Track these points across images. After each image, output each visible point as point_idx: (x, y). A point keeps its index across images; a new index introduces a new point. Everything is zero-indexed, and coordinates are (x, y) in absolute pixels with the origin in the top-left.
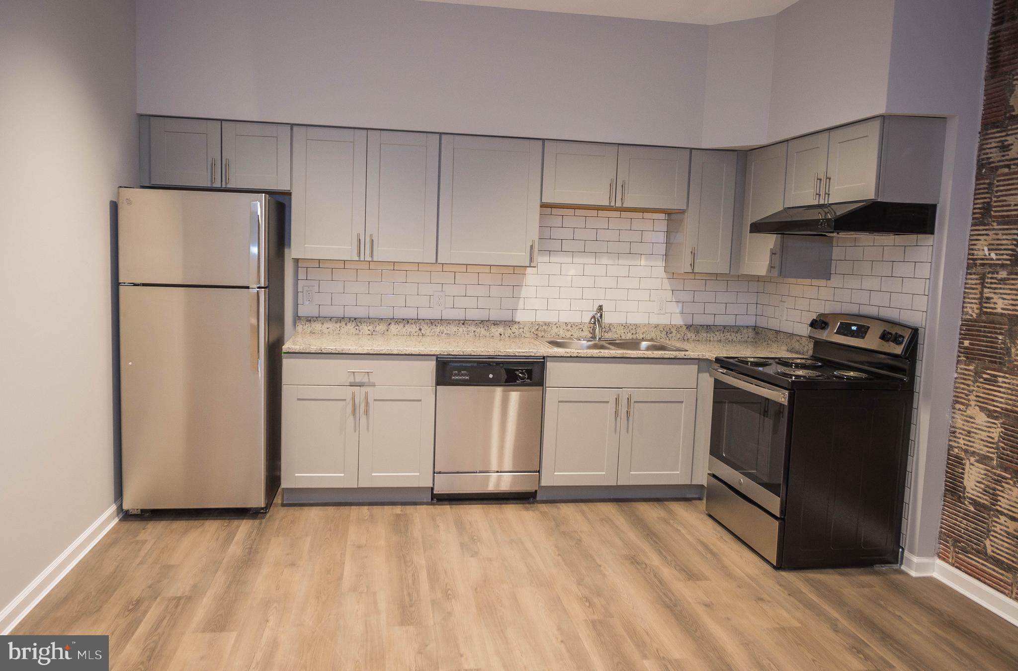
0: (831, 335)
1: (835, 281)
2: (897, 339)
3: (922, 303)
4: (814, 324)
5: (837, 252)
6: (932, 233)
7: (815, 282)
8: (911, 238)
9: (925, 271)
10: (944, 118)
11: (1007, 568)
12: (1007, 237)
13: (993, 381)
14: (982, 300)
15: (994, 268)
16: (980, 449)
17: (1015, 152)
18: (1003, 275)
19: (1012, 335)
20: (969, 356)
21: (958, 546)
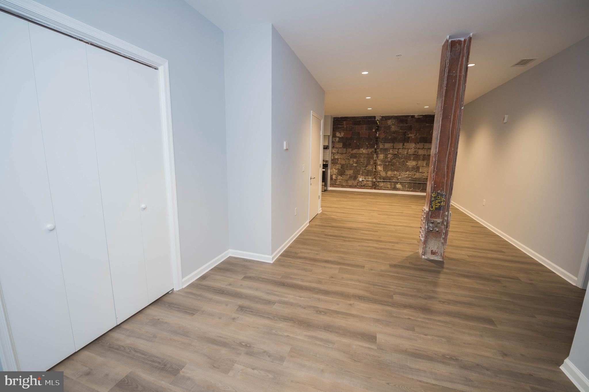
3: (328, 157)
6: (329, 149)
9: (328, 154)
10: (330, 136)
11: (339, 185)
12: (337, 150)
13: (336, 166)
14: (334, 157)
15: (335, 153)
16: (335, 173)
17: (337, 140)
18: (336, 154)
19: (338, 160)
20: (332, 163)
21: (332, 185)
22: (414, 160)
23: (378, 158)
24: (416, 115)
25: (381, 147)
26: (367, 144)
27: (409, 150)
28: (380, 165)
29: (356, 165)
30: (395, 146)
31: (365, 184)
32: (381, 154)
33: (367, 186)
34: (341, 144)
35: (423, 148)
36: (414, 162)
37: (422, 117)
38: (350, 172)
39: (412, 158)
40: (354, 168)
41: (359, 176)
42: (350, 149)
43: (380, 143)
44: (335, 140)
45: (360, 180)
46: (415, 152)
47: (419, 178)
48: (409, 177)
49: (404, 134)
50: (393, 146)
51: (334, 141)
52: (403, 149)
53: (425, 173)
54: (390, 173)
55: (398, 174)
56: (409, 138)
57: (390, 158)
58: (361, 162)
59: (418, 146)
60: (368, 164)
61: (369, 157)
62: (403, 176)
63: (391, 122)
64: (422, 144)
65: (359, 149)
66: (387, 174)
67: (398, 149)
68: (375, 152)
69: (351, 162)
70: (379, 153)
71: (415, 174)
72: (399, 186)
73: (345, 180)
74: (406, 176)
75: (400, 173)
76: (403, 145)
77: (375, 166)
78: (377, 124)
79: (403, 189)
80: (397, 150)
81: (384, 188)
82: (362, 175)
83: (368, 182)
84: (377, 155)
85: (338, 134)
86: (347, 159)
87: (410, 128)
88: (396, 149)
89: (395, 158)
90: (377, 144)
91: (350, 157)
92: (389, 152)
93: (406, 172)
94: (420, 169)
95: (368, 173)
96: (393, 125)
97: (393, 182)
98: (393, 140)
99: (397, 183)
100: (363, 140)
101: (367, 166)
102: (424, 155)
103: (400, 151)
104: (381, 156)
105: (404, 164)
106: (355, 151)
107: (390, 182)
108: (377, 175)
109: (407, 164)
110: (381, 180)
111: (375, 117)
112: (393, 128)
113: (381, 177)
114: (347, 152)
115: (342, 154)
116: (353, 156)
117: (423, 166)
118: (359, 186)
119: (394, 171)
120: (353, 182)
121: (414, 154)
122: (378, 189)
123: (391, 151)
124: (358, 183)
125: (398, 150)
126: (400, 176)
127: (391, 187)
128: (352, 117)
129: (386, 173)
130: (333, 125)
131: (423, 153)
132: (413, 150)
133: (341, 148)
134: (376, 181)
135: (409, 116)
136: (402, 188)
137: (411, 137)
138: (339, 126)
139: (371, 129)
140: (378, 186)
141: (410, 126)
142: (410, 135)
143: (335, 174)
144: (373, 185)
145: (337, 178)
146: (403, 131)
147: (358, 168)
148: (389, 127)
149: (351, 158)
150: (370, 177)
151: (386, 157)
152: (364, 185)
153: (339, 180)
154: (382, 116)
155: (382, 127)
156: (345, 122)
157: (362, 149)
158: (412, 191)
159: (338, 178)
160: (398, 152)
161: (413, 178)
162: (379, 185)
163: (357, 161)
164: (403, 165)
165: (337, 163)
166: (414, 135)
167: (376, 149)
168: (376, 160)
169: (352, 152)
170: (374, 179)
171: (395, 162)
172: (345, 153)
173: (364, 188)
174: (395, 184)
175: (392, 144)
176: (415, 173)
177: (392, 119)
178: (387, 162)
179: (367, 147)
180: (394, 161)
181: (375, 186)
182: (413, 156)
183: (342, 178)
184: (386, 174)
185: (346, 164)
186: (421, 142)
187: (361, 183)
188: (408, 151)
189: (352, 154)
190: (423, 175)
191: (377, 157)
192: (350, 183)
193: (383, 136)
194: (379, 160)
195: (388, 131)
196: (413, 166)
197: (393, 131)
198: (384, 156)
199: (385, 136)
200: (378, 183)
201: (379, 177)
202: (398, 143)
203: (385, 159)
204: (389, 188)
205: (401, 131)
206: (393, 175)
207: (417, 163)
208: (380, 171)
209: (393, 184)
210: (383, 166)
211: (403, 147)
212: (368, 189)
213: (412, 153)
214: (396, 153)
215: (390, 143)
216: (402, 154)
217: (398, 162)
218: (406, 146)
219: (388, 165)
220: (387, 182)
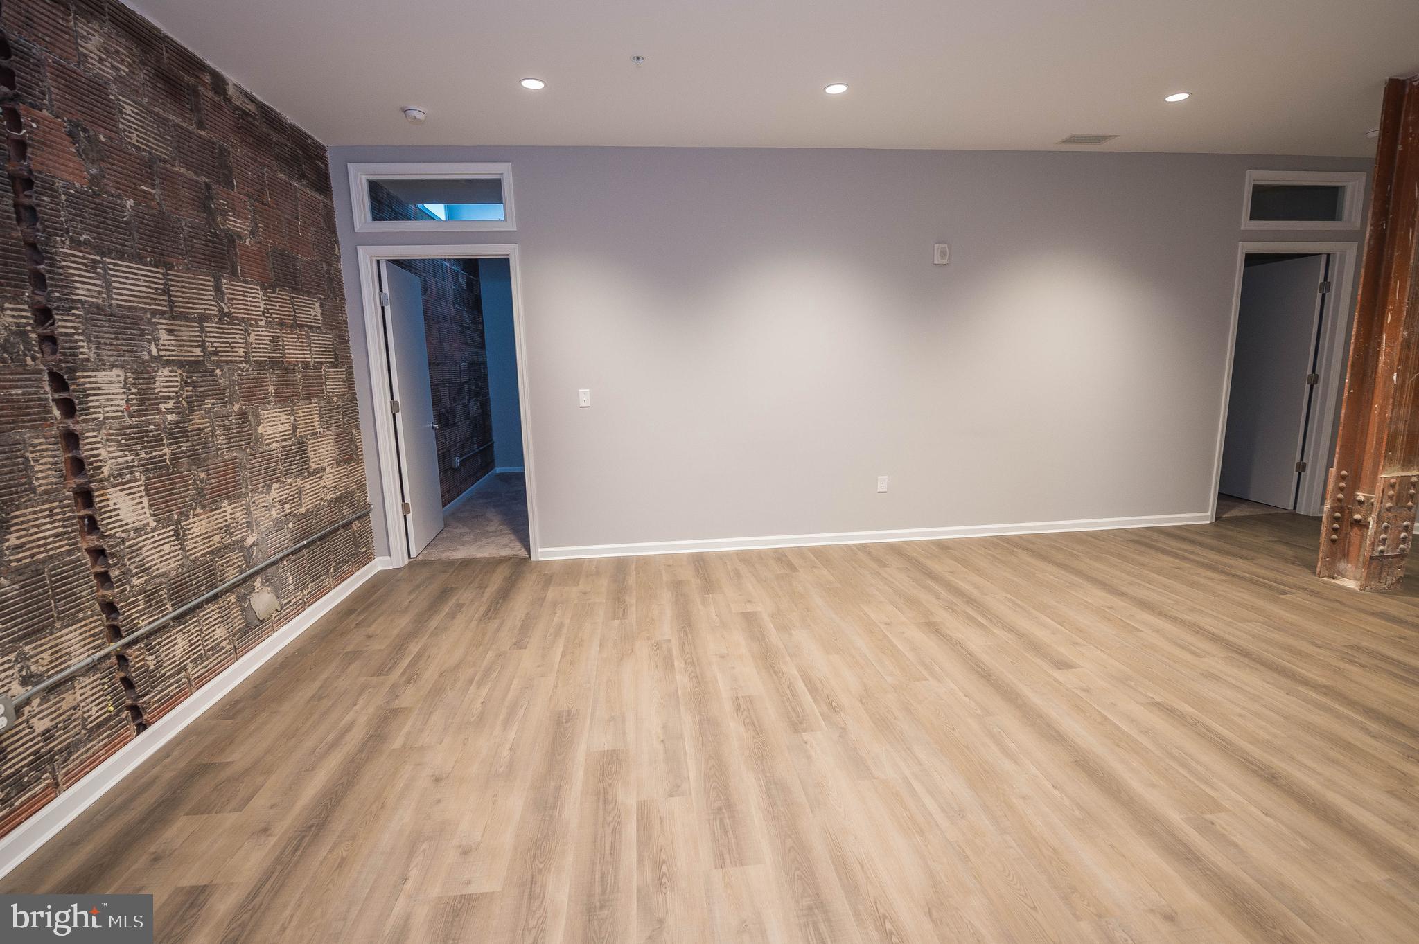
22: (278, 399)
25: (81, 292)
27: (252, 338)
28: (121, 477)
30: (176, 293)
32: (101, 365)
35: (296, 323)
36: (283, 416)
37: (253, 108)
39: (271, 389)
43: (66, 247)
46: (275, 345)
47: (317, 510)
48: (286, 518)
49: (204, 201)
50: (166, 291)
52: (220, 320)
53: (328, 469)
54: (199, 529)
55: (240, 516)
56: (231, 239)
57: (170, 404)
59: (277, 305)
62: (265, 521)
63: (108, 54)
64: (286, 296)
66: (187, 544)
67: (202, 319)
68: (48, 347)
70: (86, 352)
71: (300, 492)
72: (262, 600)
74: (274, 513)
75: (247, 509)
76: (218, 288)
77: (85, 499)
79: (282, 607)
80: (194, 329)
81: (199, 670)
88: (184, 317)
92: (156, 340)
93: (269, 491)
94: (311, 455)
95: (39, 603)
97: (230, 589)
99: (249, 582)
102: (305, 366)
103: (212, 336)
105: (245, 432)
107: (215, 598)
108: (127, 574)
109: (260, 430)
110: (160, 607)
112: (135, 124)
113: (156, 590)
117: (315, 435)
119: (209, 499)
121: (274, 364)
122: (169, 703)
123: (164, 337)
125: (202, 329)
126: (248, 525)
127: (233, 634)
129: (177, 534)
132: (259, 337)
134: (129, 645)
135: (200, 66)
136: (276, 603)
137: (239, 235)
140: (153, 678)
141: (220, 148)
144: (113, 696)
148: (104, 99)
150: (71, 639)
151: (145, 399)
158: (311, 599)
160: (202, 346)
162: (159, 665)
166: (247, 225)
171: (205, 424)
174: (244, 597)
175: (154, 276)
176: (299, 482)
178: (156, 442)
180: (199, 420)
181: (131, 698)
182: (272, 375)
184: (183, 547)
188: (245, 341)
190: (322, 483)
193: (73, 170)
194: (100, 425)
195: (102, 138)
196: (284, 443)
197: (135, 146)
198: (126, 384)
199: (94, 177)
200: (149, 648)
201: (143, 591)
202: (188, 270)
203: (142, 412)
204: (223, 648)
205: (183, 170)
206: (217, 538)
207: (292, 418)
208: (132, 535)
209: (233, 601)
210: (143, 478)
211: (220, 306)
212: (94, 762)
213: (261, 356)
214: (198, 351)
215: (139, 259)
216: (226, 362)
217: (222, 429)
218: (229, 299)
219: (175, 458)
220: (199, 606)
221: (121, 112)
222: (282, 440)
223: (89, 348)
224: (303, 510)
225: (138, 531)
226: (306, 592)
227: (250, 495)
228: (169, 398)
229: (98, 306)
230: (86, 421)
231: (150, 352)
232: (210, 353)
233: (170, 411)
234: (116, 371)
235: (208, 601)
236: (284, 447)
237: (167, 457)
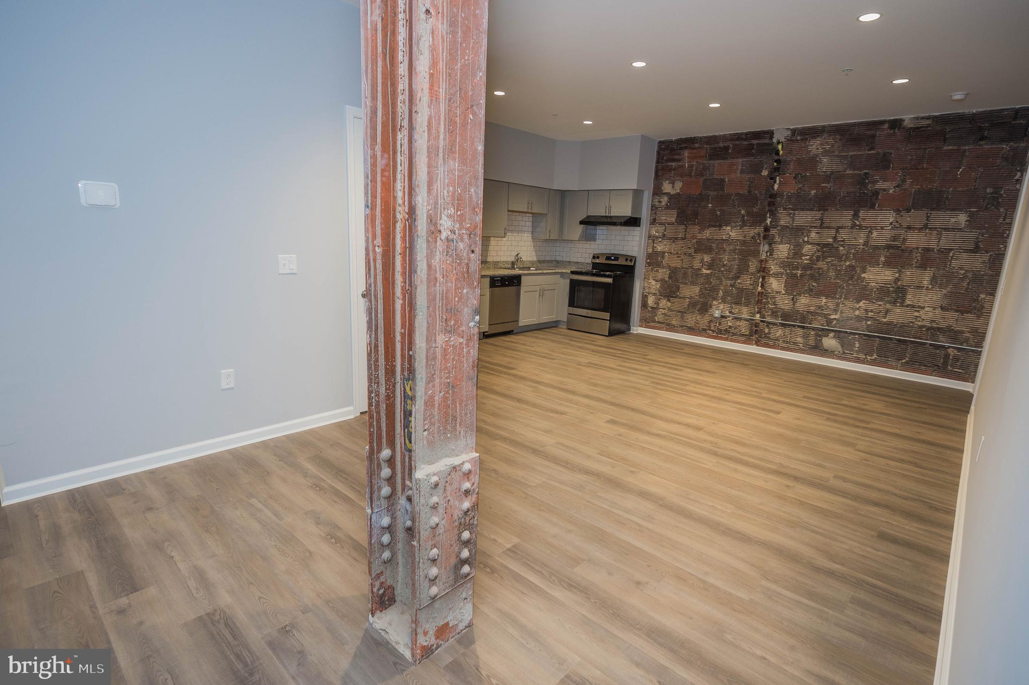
0: (602, 260)
1: (598, 242)
2: (631, 260)
3: (636, 249)
4: (594, 257)
5: (598, 232)
6: (640, 226)
7: (589, 242)
8: (632, 228)
9: (637, 238)
10: (643, 190)
11: (662, 323)
12: (661, 229)
13: (657, 271)
14: (653, 247)
15: (657, 238)
16: (653, 291)
17: (663, 203)
18: (660, 240)
19: (663, 257)
20: (649, 264)
21: (646, 322)
22: (888, 264)
23: (771, 255)
24: (908, 118)
25: (782, 223)
26: (743, 212)
27: (875, 234)
28: (777, 275)
29: (708, 272)
30: (827, 220)
31: (730, 327)
32: (781, 243)
33: (734, 334)
34: (674, 213)
35: (926, 227)
36: (887, 273)
37: (928, 122)
38: (691, 291)
39: (883, 259)
40: (701, 280)
41: (714, 303)
42: (697, 228)
43: (781, 210)
44: (660, 202)
45: (717, 315)
46: (895, 238)
47: (903, 326)
48: (867, 319)
49: (861, 182)
50: (822, 219)
51: (657, 204)
52: (852, 228)
53: (927, 309)
54: (804, 302)
55: (831, 305)
56: (876, 193)
57: (808, 257)
58: (724, 266)
59: (907, 219)
60: (743, 269)
61: (747, 251)
62: (848, 313)
63: (822, 144)
64: (922, 214)
65: (720, 226)
66: (797, 305)
67: (838, 228)
68: (765, 237)
69: (697, 265)
70: (777, 239)
71: (887, 311)
72: (830, 342)
73: (680, 312)
74: (857, 313)
75: (838, 305)
76: (856, 216)
77: (764, 278)
78: (777, 153)
79: (844, 353)
80: (833, 232)
81: (784, 345)
82: (724, 301)
83: (738, 323)
84: (770, 245)
85: (667, 187)
86: (685, 254)
87: (883, 163)
88: (829, 228)
89: (824, 258)
90: (773, 214)
91: (695, 248)
92: (808, 236)
93: (858, 301)
94: (909, 297)
95: (739, 297)
96: (826, 153)
97: (814, 329)
98: (824, 202)
99: (825, 332)
100: (733, 201)
101: (738, 277)
102: (927, 250)
103: (843, 235)
104: (783, 250)
105: (852, 275)
106: (707, 233)
107: (803, 327)
108: (768, 303)
109: (863, 275)
110: (776, 317)
111: (771, 134)
112: (826, 165)
113: (776, 312)
114: (688, 236)
115: (674, 239)
116: (702, 247)
117: (919, 287)
118: (713, 331)
119: (819, 294)
120: (699, 317)
121: (889, 247)
122: (767, 346)
123: (813, 235)
124: (711, 321)
125: (837, 231)
126: (836, 311)
127: (805, 344)
128: (705, 137)
129: (793, 299)
130: (658, 162)
131: (923, 244)
132: (888, 234)
133: (673, 224)
134: (762, 321)
135: (882, 122)
136: (840, 349)
137: (884, 190)
138: (670, 164)
139: (757, 169)
140: (767, 336)
141: (885, 155)
142: (880, 185)
143: (654, 294)
144: (751, 331)
145: (658, 305)
146: (858, 172)
147: (714, 281)
148: (813, 161)
149: (697, 251)
150: (745, 310)
151: (797, 253)
152: (726, 330)
153: (663, 311)
154: (791, 130)
155: (791, 161)
156: (686, 153)
157: (729, 228)
158: (873, 363)
159: (661, 306)
160: (835, 238)
161: (880, 323)
162: (769, 333)
163: (713, 260)
164: (852, 278)
165: (659, 265)
166: (895, 183)
167: (767, 229)
168: (766, 261)
169: (699, 236)
170: (758, 316)
171: (825, 267)
172: (683, 239)
173: (726, 339)
174: (820, 336)
175: (818, 214)
176: (888, 306)
177: (826, 135)
178: (797, 269)
179: (743, 221)
180: (821, 264)
181: (756, 335)
182: (885, 252)
183: (669, 304)
184: (794, 304)
185: (682, 268)
186: (916, 206)
187: (720, 324)
188: (868, 237)
189: (699, 242)
190: (916, 314)
191: (771, 252)
192: (691, 319)
193: (792, 188)
194: (774, 259)
195: (808, 174)
196: (883, 285)
197: (823, 172)
198: (789, 249)
199: (800, 188)
200: (767, 326)
201: (770, 309)
202: (837, 210)
203: (793, 258)
204: (799, 346)
205: (850, 172)
206: (813, 308)
207: (897, 275)
208: (775, 293)
209: (812, 333)
210: (785, 278)
211: (854, 222)
212: (738, 342)
213: (882, 243)
214: (831, 240)
215: (811, 210)
216: (850, 245)
217: (834, 270)
218: (863, 219)
219: (801, 275)
220: (794, 326)
221: (821, 162)
222: (882, 283)
223: (779, 238)
224: (885, 320)
225: (777, 292)
226: (869, 358)
227: (843, 299)
228: (808, 255)
229: (787, 226)
230: (771, 258)
231: (803, 240)
232: (839, 241)
233: (806, 260)
234: (787, 245)
235: (799, 326)
236: (881, 286)
237: (799, 274)
